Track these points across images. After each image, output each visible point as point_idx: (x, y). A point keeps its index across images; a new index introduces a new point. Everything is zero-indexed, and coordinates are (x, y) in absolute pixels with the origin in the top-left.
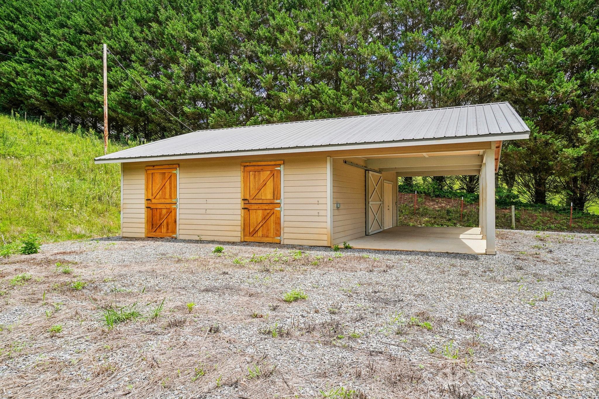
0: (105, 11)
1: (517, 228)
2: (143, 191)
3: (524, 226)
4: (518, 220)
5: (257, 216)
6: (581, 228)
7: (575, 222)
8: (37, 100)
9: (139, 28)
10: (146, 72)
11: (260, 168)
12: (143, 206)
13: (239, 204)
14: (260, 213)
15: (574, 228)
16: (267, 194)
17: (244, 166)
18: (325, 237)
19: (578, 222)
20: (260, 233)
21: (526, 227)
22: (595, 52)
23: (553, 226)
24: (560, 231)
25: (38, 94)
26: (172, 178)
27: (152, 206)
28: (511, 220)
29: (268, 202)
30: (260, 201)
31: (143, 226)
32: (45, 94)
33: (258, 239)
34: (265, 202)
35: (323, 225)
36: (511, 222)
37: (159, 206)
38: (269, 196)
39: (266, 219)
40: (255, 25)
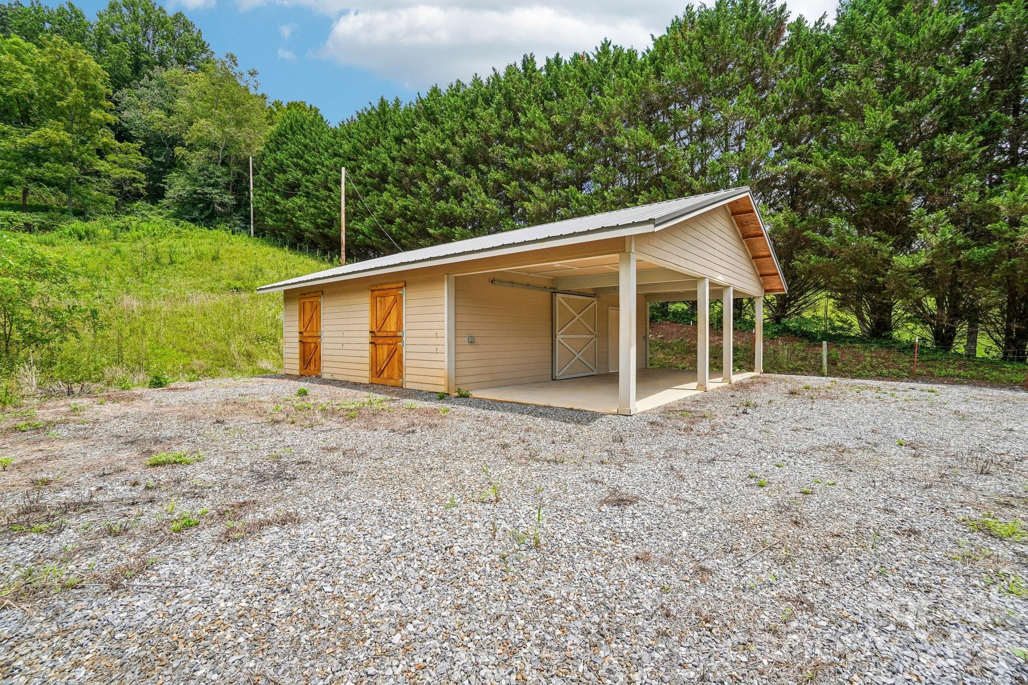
0: (368, 133)
1: (830, 374)
2: (297, 323)
3: (841, 370)
4: (832, 362)
5: (384, 351)
6: (931, 375)
7: (921, 367)
8: (311, 233)
9: (397, 147)
10: (400, 193)
11: (385, 292)
12: (297, 340)
13: (367, 338)
14: (385, 347)
15: (920, 375)
16: (391, 326)
17: (372, 291)
18: (443, 381)
19: (929, 366)
20: (385, 374)
21: (844, 372)
22: (951, 106)
23: (885, 371)
24: (896, 380)
25: (311, 227)
26: (316, 308)
27: (304, 340)
28: (821, 362)
29: (392, 334)
30: (385, 334)
31: (298, 362)
32: (317, 226)
33: (383, 382)
34: (389, 334)
35: (440, 365)
36: (821, 366)
37: (310, 340)
38: (393, 328)
39: (390, 357)
40: (505, 127)
